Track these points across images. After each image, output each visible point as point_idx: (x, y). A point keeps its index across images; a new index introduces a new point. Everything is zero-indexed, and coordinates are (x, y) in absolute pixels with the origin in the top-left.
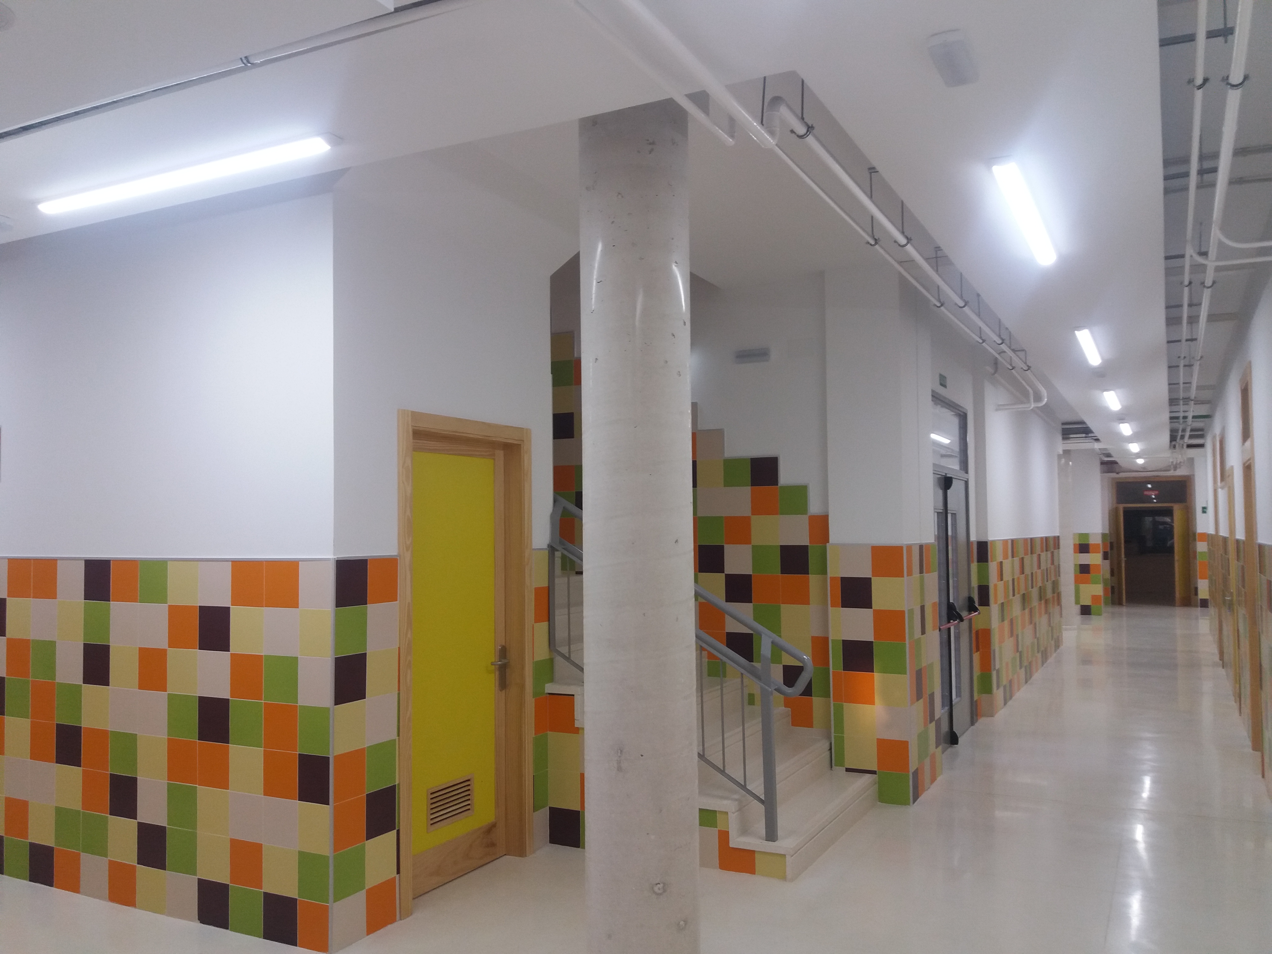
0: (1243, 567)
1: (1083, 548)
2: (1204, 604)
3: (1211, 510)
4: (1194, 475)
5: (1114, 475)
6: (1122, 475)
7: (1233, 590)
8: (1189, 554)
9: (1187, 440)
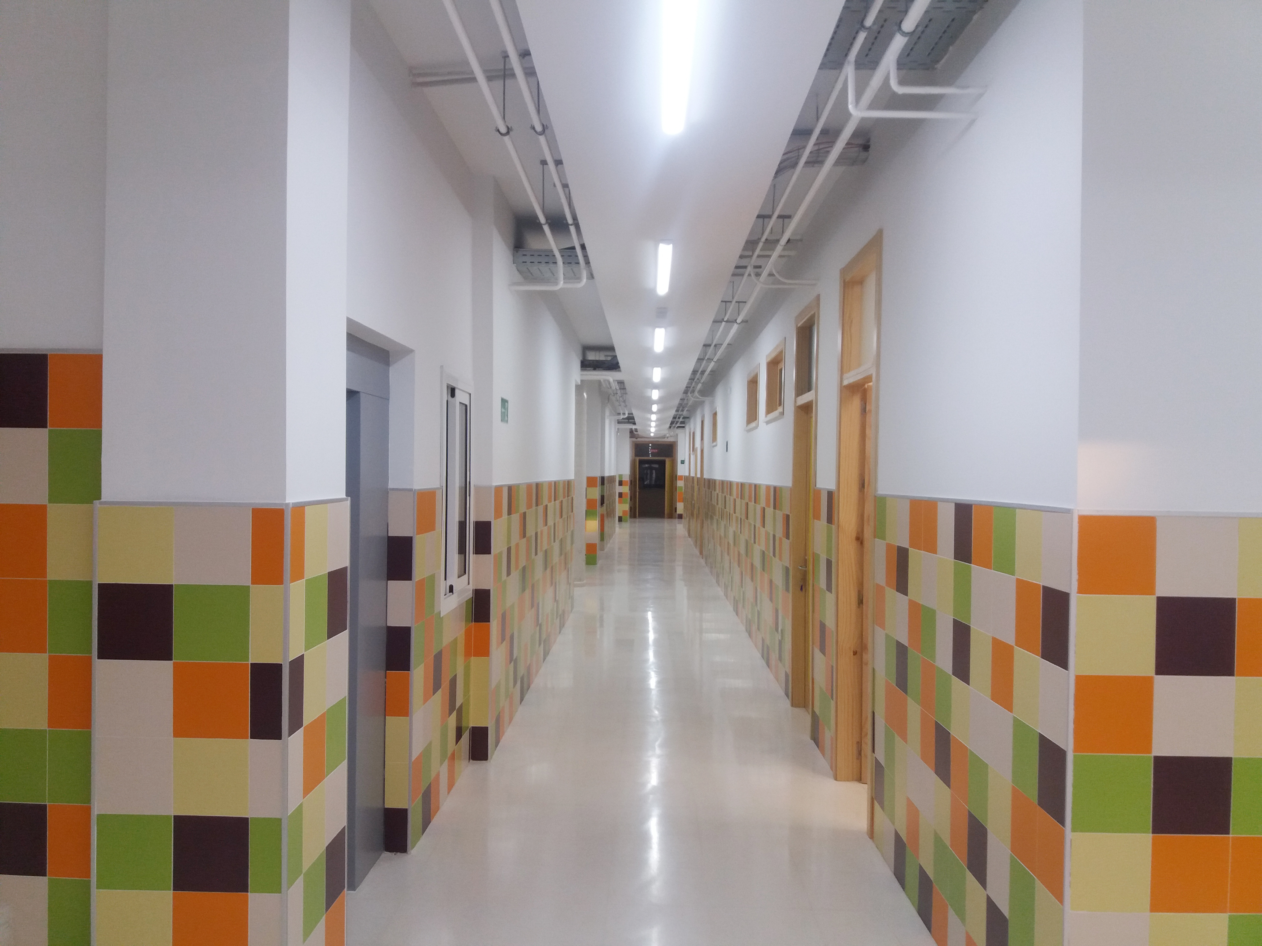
0: (699, 488)
1: (621, 483)
2: (680, 517)
3: (687, 462)
4: (677, 441)
5: (634, 439)
6: (639, 439)
7: (695, 499)
8: (673, 487)
9: (678, 425)
